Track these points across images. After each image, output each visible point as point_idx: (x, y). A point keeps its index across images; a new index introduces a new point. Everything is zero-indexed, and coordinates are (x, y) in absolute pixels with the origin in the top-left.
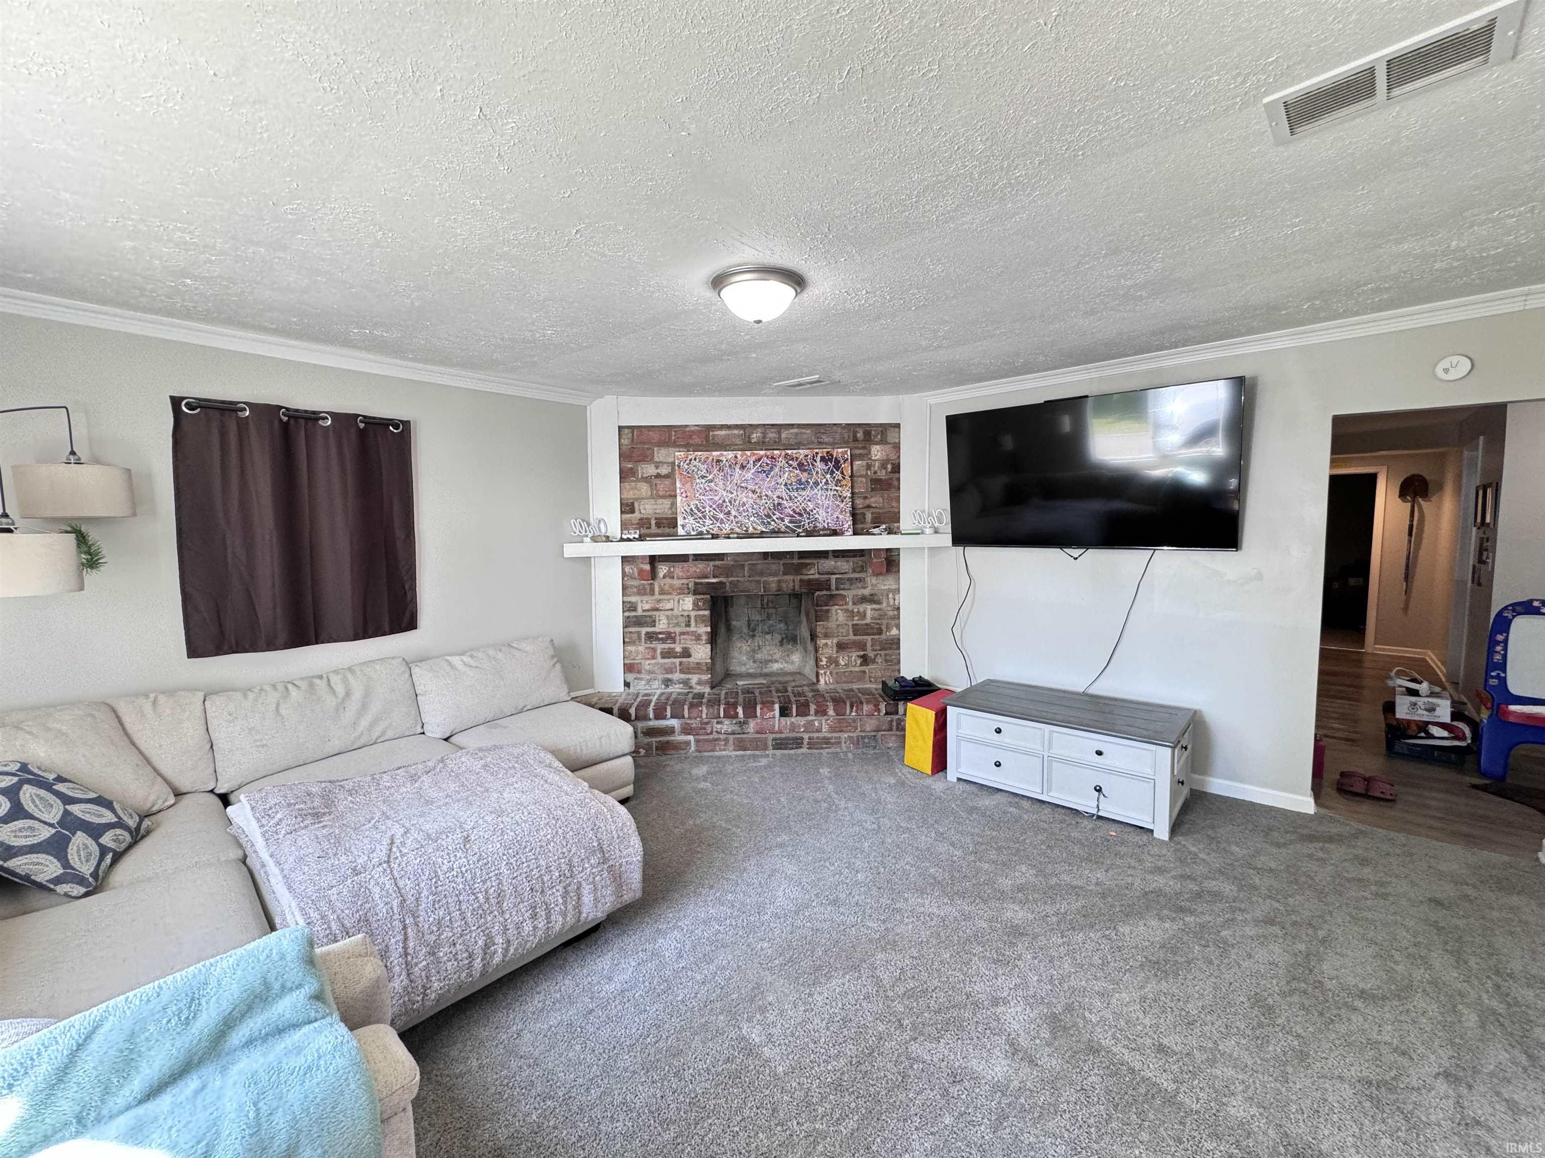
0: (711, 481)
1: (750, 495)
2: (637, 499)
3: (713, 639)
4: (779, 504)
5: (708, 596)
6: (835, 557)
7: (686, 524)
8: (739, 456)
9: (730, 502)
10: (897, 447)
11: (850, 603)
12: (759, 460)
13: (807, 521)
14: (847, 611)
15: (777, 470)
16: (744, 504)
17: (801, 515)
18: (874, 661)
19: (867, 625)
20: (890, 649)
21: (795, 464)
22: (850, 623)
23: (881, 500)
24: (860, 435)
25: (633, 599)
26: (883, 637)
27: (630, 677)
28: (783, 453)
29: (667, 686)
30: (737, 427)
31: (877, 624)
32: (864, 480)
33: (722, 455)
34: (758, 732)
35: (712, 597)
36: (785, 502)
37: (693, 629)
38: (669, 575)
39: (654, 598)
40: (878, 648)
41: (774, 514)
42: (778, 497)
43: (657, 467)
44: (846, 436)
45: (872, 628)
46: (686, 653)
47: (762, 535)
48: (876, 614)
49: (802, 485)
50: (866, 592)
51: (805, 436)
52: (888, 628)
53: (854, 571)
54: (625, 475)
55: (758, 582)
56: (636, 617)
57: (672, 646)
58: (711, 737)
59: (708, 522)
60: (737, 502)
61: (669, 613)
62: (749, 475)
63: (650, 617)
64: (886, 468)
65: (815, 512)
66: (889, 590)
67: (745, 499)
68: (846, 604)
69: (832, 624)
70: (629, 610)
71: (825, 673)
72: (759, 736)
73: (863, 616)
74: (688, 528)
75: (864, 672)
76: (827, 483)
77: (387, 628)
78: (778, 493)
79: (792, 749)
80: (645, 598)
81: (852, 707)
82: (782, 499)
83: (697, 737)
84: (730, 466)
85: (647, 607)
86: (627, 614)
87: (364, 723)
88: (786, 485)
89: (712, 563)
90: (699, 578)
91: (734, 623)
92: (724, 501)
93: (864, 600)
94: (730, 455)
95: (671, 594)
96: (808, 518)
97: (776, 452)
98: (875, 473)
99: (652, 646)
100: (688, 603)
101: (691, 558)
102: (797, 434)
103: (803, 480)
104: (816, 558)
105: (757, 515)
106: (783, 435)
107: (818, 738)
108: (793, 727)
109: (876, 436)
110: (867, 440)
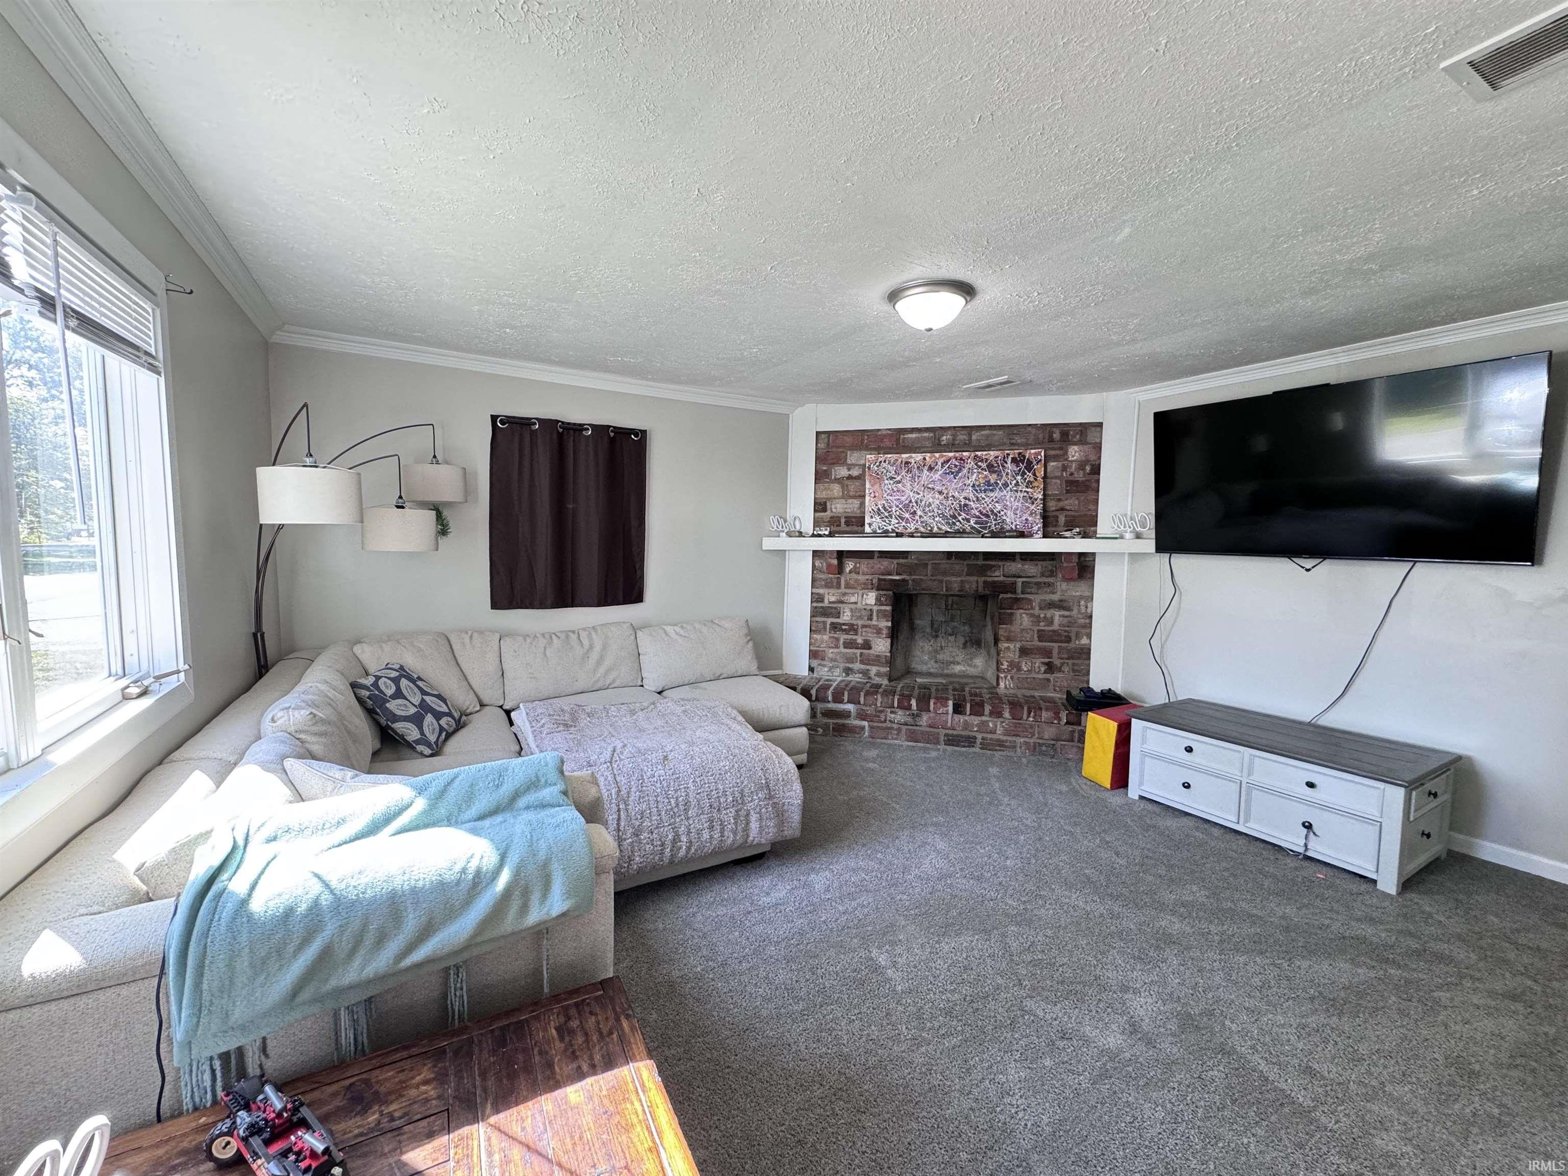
0: (899, 482)
1: (937, 495)
2: (830, 499)
3: (894, 634)
4: (966, 505)
5: (891, 593)
6: (1022, 559)
7: (872, 522)
8: (927, 458)
9: (916, 502)
10: (1098, 447)
11: (1037, 608)
12: (948, 461)
13: (994, 522)
14: (1032, 615)
15: (965, 471)
16: (930, 505)
17: (987, 516)
18: (1060, 670)
19: (1054, 631)
20: (1079, 658)
21: (984, 465)
22: (1036, 628)
23: (1077, 502)
24: (1057, 436)
25: (821, 591)
26: (1072, 645)
27: (815, 663)
28: (973, 455)
29: (848, 675)
30: (927, 429)
31: (1065, 631)
32: (1058, 481)
33: (911, 457)
34: (930, 726)
35: (894, 593)
36: (972, 503)
37: (874, 622)
38: (855, 571)
39: (840, 591)
40: (1066, 656)
41: (960, 515)
42: (965, 498)
43: (849, 469)
44: (1041, 436)
45: (1060, 635)
46: (867, 645)
47: (946, 535)
48: (1066, 621)
49: (990, 486)
50: (1055, 597)
51: (996, 438)
52: (1078, 636)
53: (1043, 575)
54: (820, 477)
55: (941, 581)
56: (822, 607)
57: (855, 637)
58: (884, 725)
59: (894, 521)
60: (923, 503)
61: (853, 606)
62: (937, 476)
63: (835, 608)
64: (1084, 469)
65: (1002, 513)
66: (1081, 597)
67: (931, 500)
68: (1032, 608)
69: (1015, 628)
70: (817, 601)
71: (1006, 677)
72: (932, 730)
73: (1051, 622)
74: (875, 526)
75: (1048, 680)
76: (1017, 484)
77: (621, 600)
78: (964, 494)
79: (964, 747)
80: (832, 591)
81: (1029, 713)
82: (969, 500)
83: (871, 723)
84: (918, 468)
85: (833, 599)
86: (815, 604)
87: (602, 670)
88: (973, 486)
89: (895, 561)
90: (883, 574)
91: (917, 622)
92: (911, 502)
93: (1052, 605)
94: (918, 457)
95: (856, 588)
96: (995, 520)
97: (965, 454)
98: (1072, 474)
99: (836, 636)
100: (871, 598)
101: (876, 555)
102: (988, 436)
103: (992, 481)
104: (1002, 560)
105: (943, 516)
106: (974, 437)
107: (991, 739)
108: (966, 726)
109: (1075, 436)
110: (1064, 441)
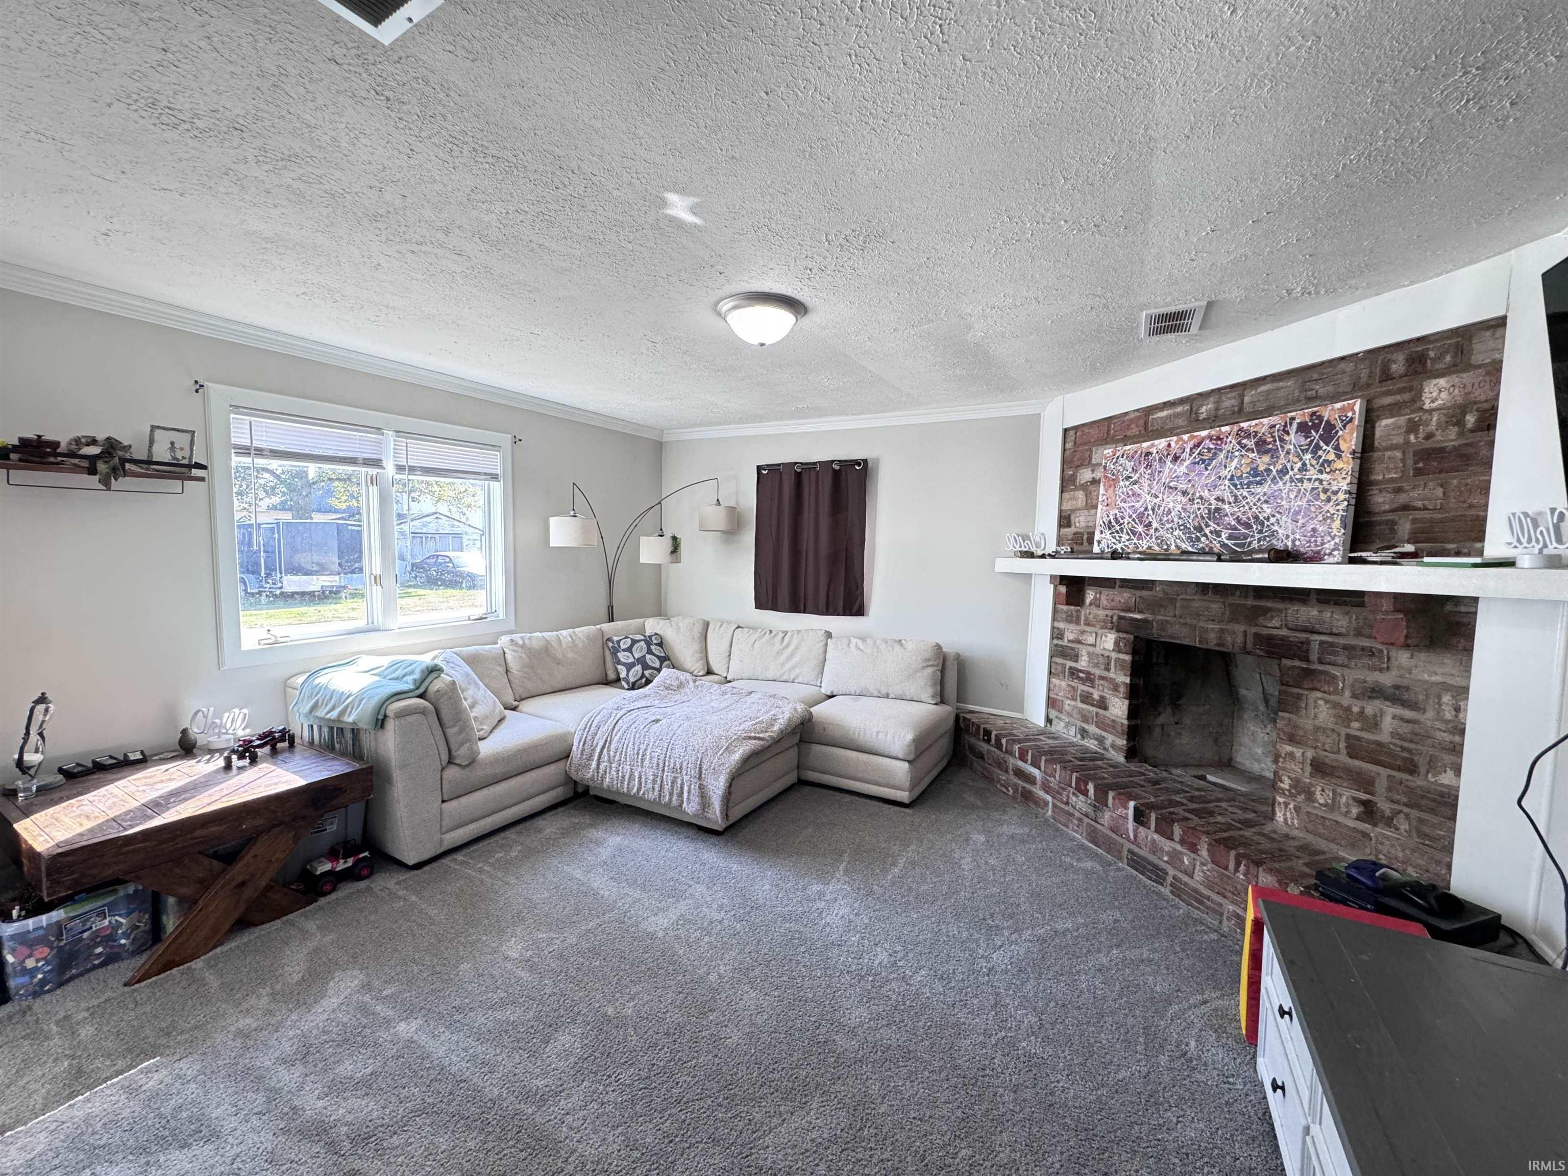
0: (1135, 483)
1: (1180, 498)
3: (1133, 693)
4: (1217, 510)
5: (1132, 637)
6: (1320, 601)
7: (1103, 540)
8: (1173, 444)
9: (1153, 510)
11: (1347, 693)
12: (1199, 445)
13: (1257, 536)
14: (1335, 705)
15: (1222, 456)
16: (1169, 512)
17: (1248, 526)
18: (1389, 822)
19: (1379, 744)
20: (1432, 811)
21: (1250, 443)
22: (1344, 731)
23: (1439, 492)
24: (1398, 367)
25: (1061, 625)
26: (1418, 782)
27: (1053, 714)
28: (1236, 428)
29: (1083, 738)
30: (1182, 401)
31: (1403, 749)
32: (1398, 454)
33: (1153, 445)
34: (1111, 829)
35: (1136, 637)
36: (1226, 506)
38: (1096, 603)
39: (1079, 628)
40: (1405, 800)
42: (1218, 499)
43: (1093, 471)
44: (1364, 374)
45: (1391, 754)
46: (1103, 704)
48: (1405, 729)
49: (1257, 476)
50: (1387, 679)
51: (1282, 393)
52: (1433, 765)
53: (1359, 633)
54: (1067, 483)
56: (1061, 646)
57: (1091, 690)
58: (1066, 808)
59: (1125, 537)
60: (1162, 509)
61: (1091, 649)
62: (1182, 469)
65: (1272, 520)
66: (1446, 687)
67: (1171, 505)
68: (1336, 692)
69: (1306, 722)
70: (1058, 638)
71: (1286, 805)
72: (1114, 836)
73: (1373, 724)
74: (1104, 544)
75: (1366, 835)
76: (1303, 468)
78: (1218, 493)
79: (1150, 879)
80: (1072, 627)
82: (1223, 501)
83: (1055, 801)
84: (1160, 459)
85: (1071, 637)
86: (1055, 641)
88: (1232, 479)
89: (1138, 593)
90: (1124, 610)
92: (1146, 509)
93: (1375, 692)
94: (1161, 443)
95: (1093, 626)
96: (1260, 532)
97: (1224, 429)
98: (1429, 436)
99: (1073, 684)
100: (1109, 640)
101: (1118, 583)
102: (1268, 392)
104: (1283, 599)
106: (1247, 399)
107: (1186, 884)
108: (1155, 849)
109: (1440, 357)
110: (1416, 373)
